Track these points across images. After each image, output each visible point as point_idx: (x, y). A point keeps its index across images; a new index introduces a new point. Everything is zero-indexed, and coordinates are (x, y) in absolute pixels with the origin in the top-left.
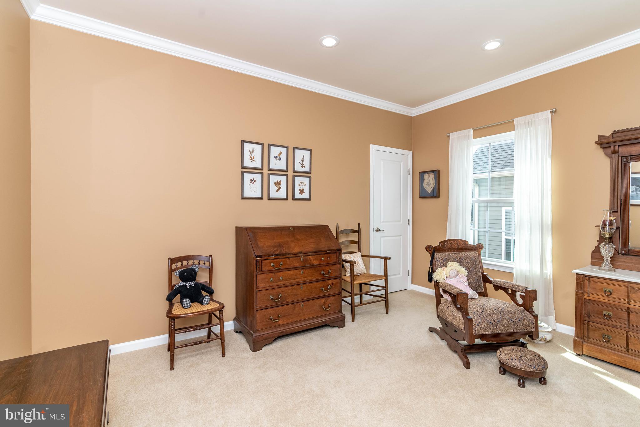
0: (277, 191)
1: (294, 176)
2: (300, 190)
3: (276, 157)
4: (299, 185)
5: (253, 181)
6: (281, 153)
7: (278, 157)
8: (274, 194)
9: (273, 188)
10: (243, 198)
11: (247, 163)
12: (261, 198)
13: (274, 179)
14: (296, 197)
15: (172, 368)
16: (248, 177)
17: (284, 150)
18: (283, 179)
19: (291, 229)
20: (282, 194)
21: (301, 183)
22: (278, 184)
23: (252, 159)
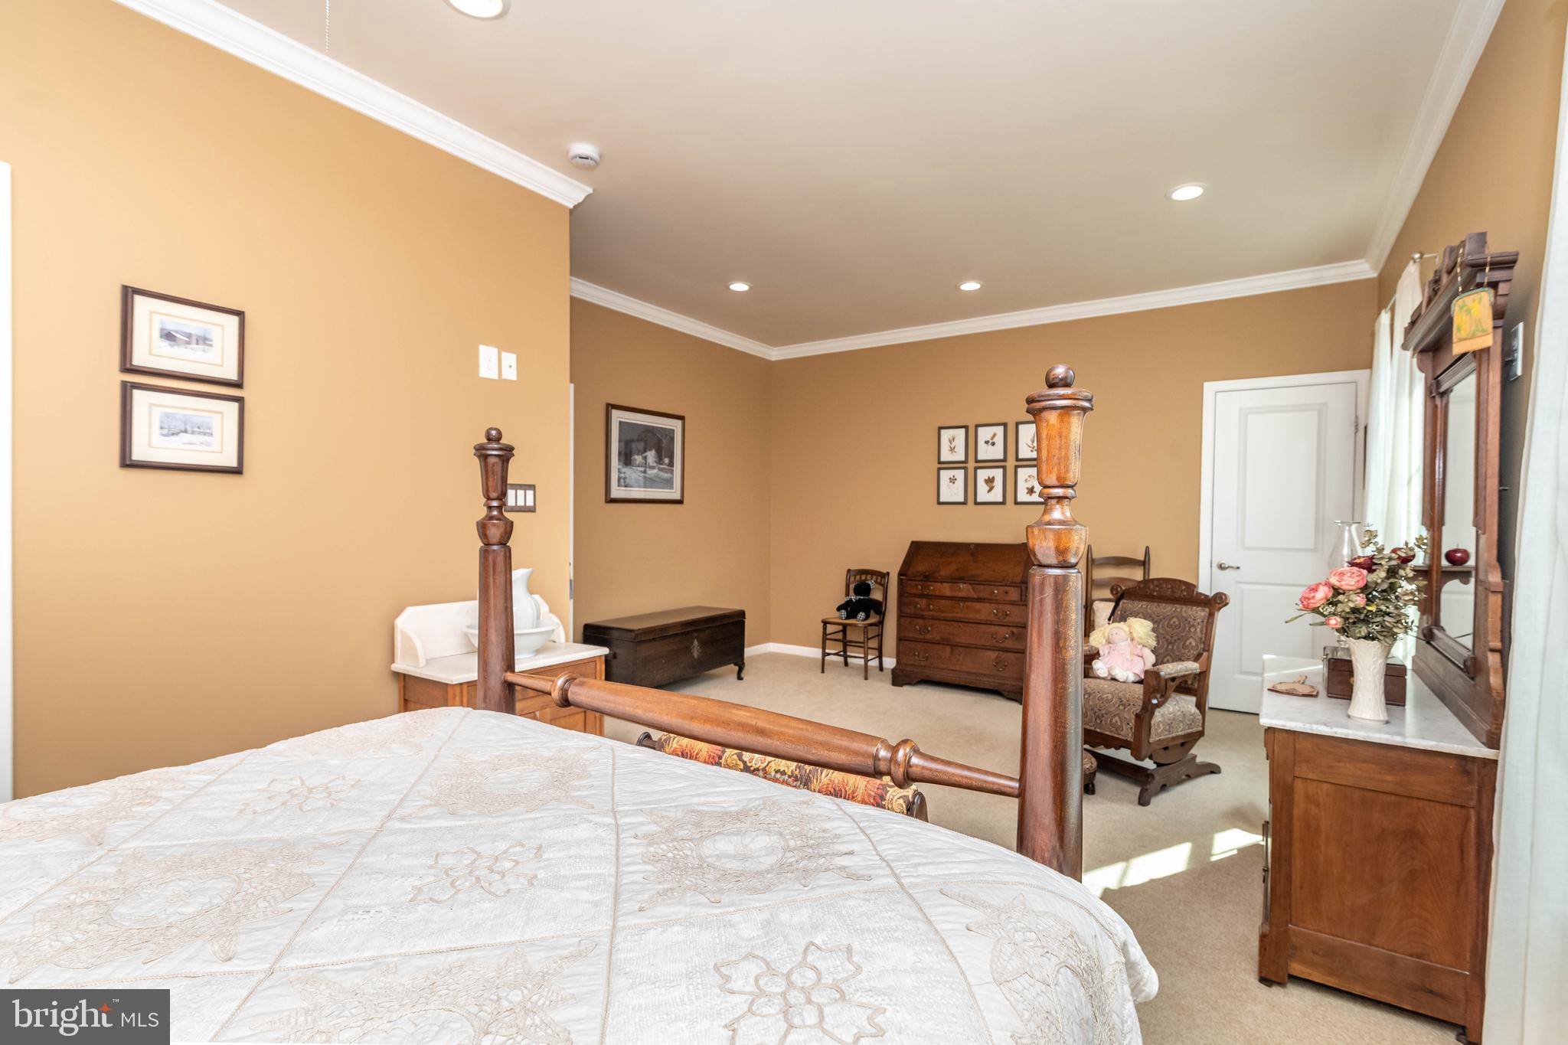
0: (989, 491)
1: (1017, 467)
2: (1027, 488)
3: (987, 442)
4: (1026, 480)
5: (953, 480)
6: (995, 435)
7: (991, 441)
8: (983, 495)
9: (982, 488)
10: (939, 503)
11: (946, 456)
12: (964, 503)
13: (983, 474)
14: (1019, 500)
15: (823, 672)
16: (945, 475)
17: (1000, 430)
18: (998, 474)
19: (972, 547)
20: (997, 495)
21: (1030, 476)
22: (990, 481)
23: (952, 450)
